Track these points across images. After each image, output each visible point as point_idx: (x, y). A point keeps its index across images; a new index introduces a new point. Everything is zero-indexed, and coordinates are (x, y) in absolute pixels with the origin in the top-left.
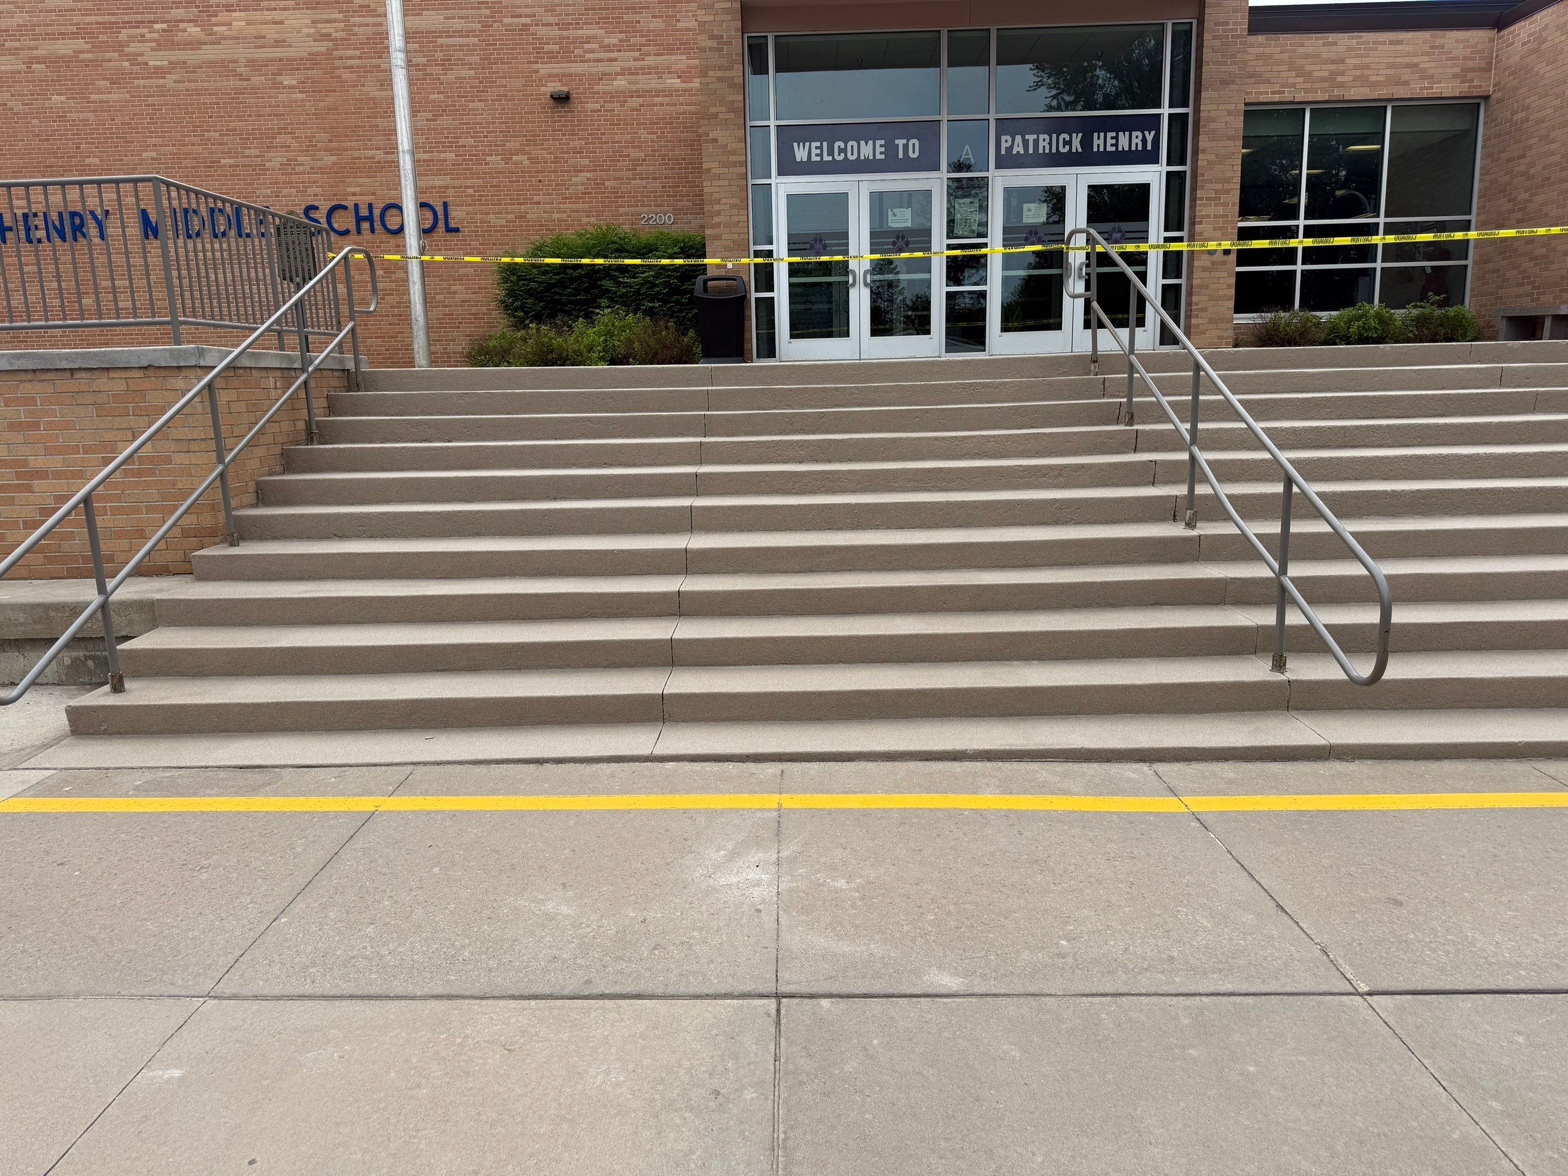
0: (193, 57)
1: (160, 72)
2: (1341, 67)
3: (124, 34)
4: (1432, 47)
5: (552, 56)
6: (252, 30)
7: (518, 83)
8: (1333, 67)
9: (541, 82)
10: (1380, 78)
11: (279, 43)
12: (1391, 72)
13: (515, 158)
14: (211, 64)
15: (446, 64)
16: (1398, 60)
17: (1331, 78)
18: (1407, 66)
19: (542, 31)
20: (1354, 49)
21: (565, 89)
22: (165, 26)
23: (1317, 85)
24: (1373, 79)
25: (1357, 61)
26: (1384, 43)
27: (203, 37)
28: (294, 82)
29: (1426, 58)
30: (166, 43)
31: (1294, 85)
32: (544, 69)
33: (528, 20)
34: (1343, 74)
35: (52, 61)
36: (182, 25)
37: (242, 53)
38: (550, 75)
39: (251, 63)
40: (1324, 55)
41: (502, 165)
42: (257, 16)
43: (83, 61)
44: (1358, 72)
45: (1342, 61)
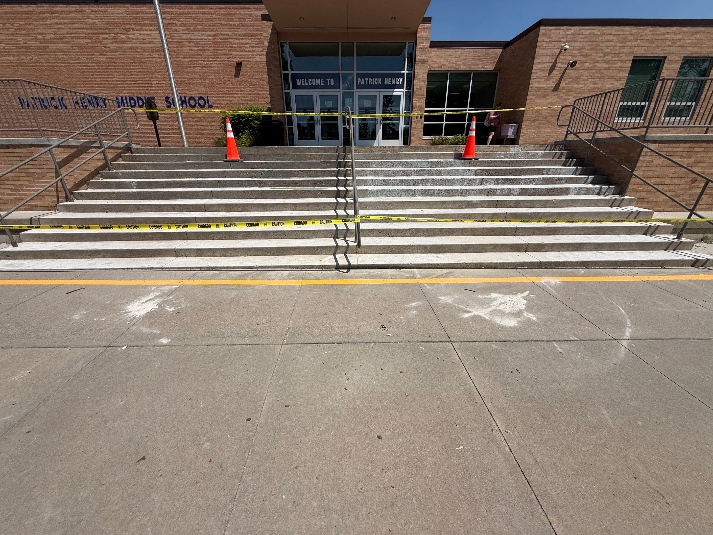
0: (125, 46)
1: (115, 51)
2: (459, 59)
3: (101, 37)
4: (485, 54)
5: (235, 49)
6: (141, 37)
7: (226, 58)
8: (457, 59)
9: (233, 57)
10: (470, 63)
11: (150, 42)
12: (473, 61)
13: (227, 83)
14: (130, 48)
15: (203, 50)
16: (476, 58)
17: (456, 63)
18: (478, 60)
19: (232, 40)
20: (463, 54)
21: (240, 60)
22: (113, 35)
23: (452, 65)
24: (468, 63)
25: (464, 57)
26: (472, 52)
27: (126, 39)
28: (157, 56)
29: (483, 57)
30: (115, 40)
31: (445, 65)
32: (233, 53)
33: (227, 36)
34: (459, 62)
35: (79, 46)
36: (119, 35)
37: (139, 45)
38: (235, 55)
39: (142, 48)
40: (454, 55)
41: (223, 85)
42: (142, 32)
43: (89, 46)
44: (464, 61)
45: (459, 57)
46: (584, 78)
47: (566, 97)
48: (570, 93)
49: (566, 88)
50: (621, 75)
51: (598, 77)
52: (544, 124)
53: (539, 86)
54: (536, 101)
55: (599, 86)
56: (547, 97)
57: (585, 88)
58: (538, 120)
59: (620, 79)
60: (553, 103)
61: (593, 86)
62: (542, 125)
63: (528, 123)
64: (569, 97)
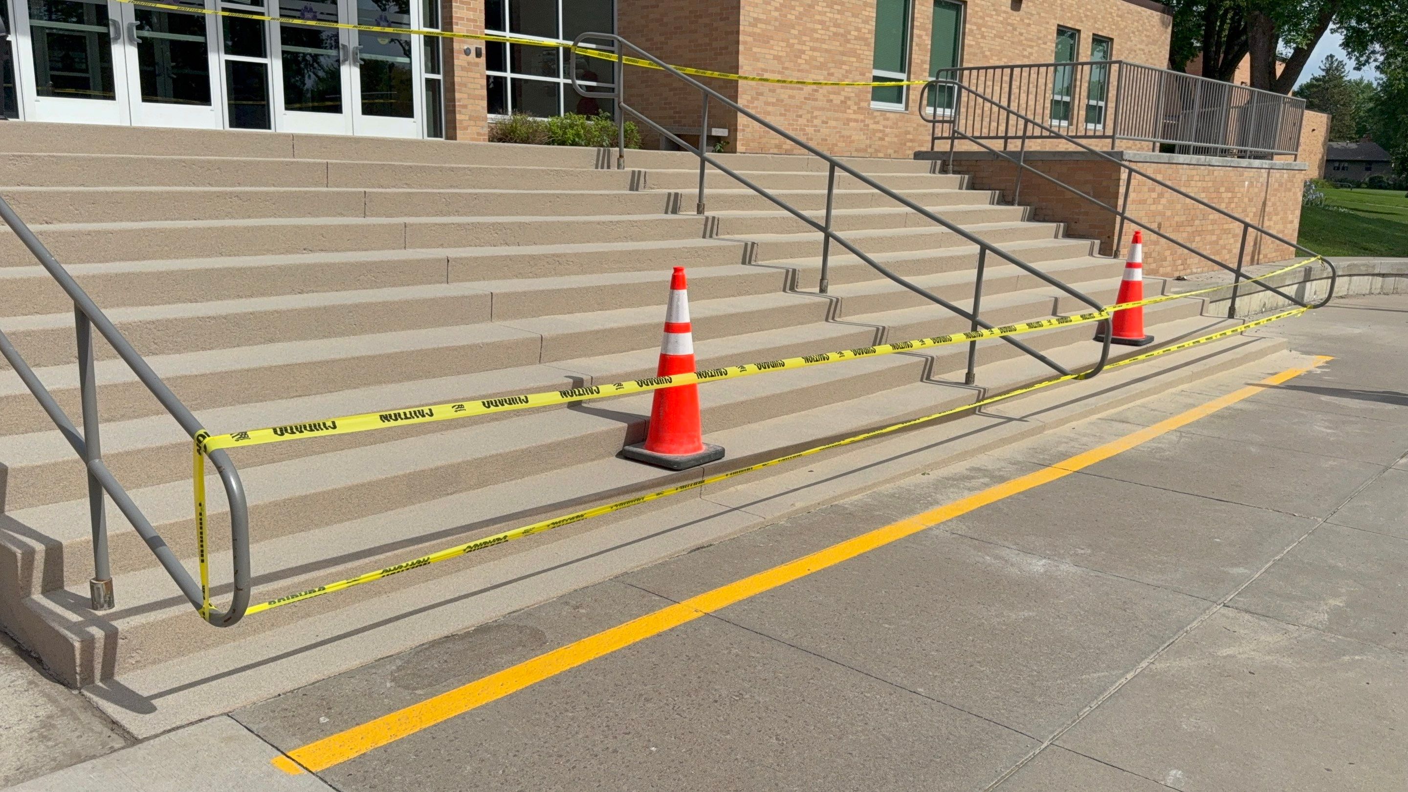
46: (820, 9)
47: (797, 47)
48: (804, 38)
49: (797, 27)
50: (867, 14)
51: (839, 12)
52: (773, 104)
53: (755, 15)
54: (755, 50)
55: (841, 31)
56: (772, 42)
57: (822, 32)
58: (762, 94)
59: (866, 22)
60: (781, 57)
61: (833, 29)
62: (770, 108)
63: (748, 101)
64: (804, 48)
